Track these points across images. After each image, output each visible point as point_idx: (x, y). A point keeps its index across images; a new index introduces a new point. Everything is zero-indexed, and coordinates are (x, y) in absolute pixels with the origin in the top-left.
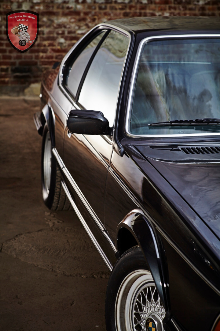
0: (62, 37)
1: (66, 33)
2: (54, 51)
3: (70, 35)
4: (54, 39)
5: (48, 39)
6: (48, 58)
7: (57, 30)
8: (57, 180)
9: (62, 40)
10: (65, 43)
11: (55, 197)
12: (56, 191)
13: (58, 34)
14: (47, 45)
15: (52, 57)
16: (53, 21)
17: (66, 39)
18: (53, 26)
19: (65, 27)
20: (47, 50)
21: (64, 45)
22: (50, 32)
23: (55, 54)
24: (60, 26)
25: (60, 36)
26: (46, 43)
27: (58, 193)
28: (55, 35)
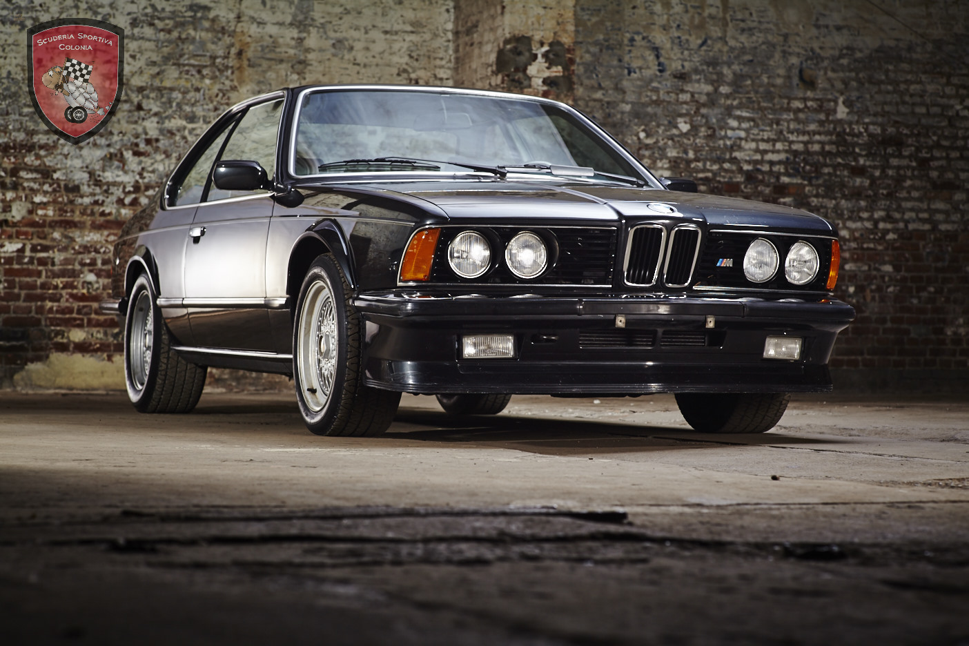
0: (91, 271)
1: (99, 262)
2: (75, 297)
3: (104, 267)
4: (74, 274)
5: (63, 274)
6: (62, 311)
7: (80, 257)
8: (162, 351)
9: (91, 277)
10: (97, 282)
11: (158, 380)
12: (160, 368)
13: (83, 264)
14: (61, 286)
15: (70, 311)
16: (72, 240)
17: (98, 275)
18: (74, 249)
19: (97, 251)
20: (61, 296)
21: (96, 286)
22: (67, 261)
23: (76, 305)
24: (86, 249)
25: (86, 269)
26: (59, 282)
27: (163, 373)
28: (77, 267)
